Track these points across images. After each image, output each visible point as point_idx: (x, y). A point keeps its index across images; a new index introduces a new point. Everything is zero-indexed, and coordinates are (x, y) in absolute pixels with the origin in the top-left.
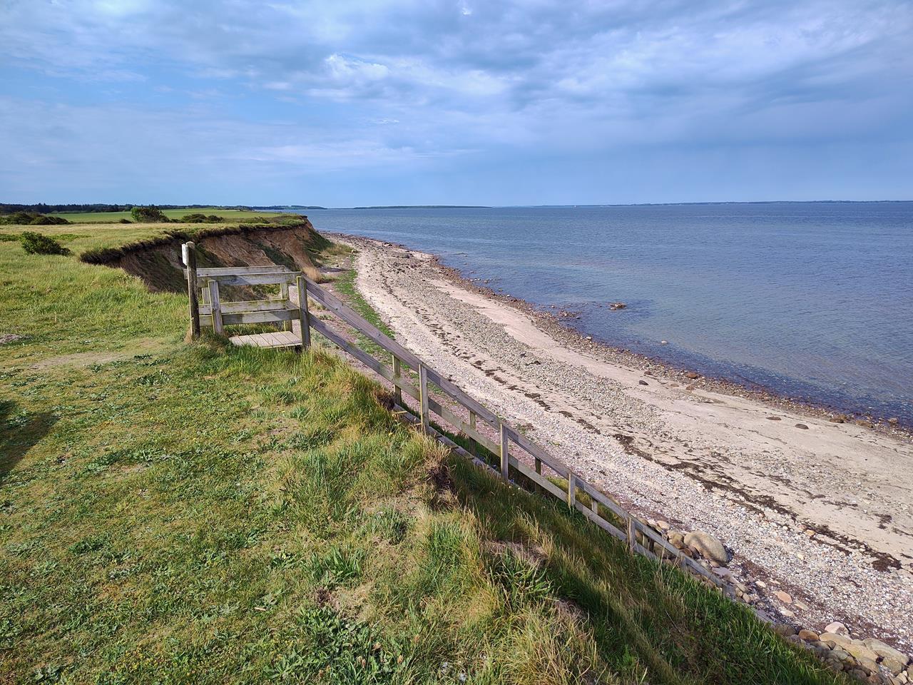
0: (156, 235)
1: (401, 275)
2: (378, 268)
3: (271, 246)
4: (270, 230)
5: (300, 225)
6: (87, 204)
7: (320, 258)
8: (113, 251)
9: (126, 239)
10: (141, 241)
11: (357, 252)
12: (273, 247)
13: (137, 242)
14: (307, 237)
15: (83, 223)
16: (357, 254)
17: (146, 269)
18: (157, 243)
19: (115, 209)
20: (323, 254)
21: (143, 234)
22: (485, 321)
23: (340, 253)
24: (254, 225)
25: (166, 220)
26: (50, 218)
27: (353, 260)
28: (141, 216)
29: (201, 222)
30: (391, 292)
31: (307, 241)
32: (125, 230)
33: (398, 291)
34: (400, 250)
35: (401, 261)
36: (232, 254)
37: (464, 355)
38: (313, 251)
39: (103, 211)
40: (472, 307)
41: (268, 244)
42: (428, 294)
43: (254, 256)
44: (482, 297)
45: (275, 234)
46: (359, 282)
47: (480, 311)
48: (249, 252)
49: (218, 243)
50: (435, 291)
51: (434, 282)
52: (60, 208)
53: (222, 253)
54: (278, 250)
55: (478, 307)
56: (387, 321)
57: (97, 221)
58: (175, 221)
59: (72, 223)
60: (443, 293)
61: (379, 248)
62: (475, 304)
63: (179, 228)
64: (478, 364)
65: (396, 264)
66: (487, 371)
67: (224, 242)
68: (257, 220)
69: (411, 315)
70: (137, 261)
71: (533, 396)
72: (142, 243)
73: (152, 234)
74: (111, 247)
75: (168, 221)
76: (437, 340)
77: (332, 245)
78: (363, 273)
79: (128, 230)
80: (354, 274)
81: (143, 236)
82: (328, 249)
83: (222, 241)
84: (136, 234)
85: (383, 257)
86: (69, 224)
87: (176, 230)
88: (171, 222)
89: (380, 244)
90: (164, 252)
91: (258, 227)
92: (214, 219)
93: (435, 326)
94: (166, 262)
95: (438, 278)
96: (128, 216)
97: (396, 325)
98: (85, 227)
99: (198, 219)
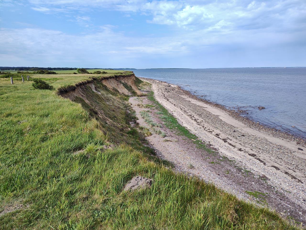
0: (87, 79)
1: (169, 93)
2: (160, 91)
3: (124, 82)
4: (124, 77)
5: (132, 75)
6: (63, 67)
7: (140, 87)
8: (72, 86)
9: (77, 81)
10: (82, 81)
11: (151, 84)
12: (125, 83)
13: (81, 82)
14: (135, 79)
15: (61, 74)
16: (151, 85)
17: (84, 93)
18: (88, 82)
19: (71, 69)
20: (140, 85)
21: (82, 78)
22: (210, 114)
23: (146, 85)
24: (119, 75)
25: (88, 73)
26: (50, 72)
27: (151, 87)
28: (80, 71)
29: (100, 74)
30: (168, 100)
31: (134, 80)
32: (75, 77)
33: (171, 100)
34: (165, 84)
35: (168, 88)
36: (112, 86)
37: (209, 130)
38: (137, 84)
39: (67, 70)
40: (201, 107)
41: (123, 82)
42: (182, 101)
43: (119, 86)
44: (203, 102)
45: (125, 78)
46: (155, 96)
47: (205, 109)
48: (118, 85)
49: (107, 81)
50: (184, 99)
51: (182, 96)
52: (55, 69)
53: (109, 85)
54: (127, 84)
55: (204, 107)
56: (171, 113)
57: (66, 73)
58: (91, 73)
59: (58, 74)
60: (187, 101)
61: (158, 83)
62: (202, 106)
63: (94, 76)
64: (217, 135)
65: (166, 89)
66: (223, 140)
67: (109, 81)
68: (119, 73)
69: (179, 110)
70: (80, 89)
71: (253, 155)
72: (83, 82)
73: (86, 79)
74: (72, 85)
75: (89, 73)
76: (195, 123)
77: (142, 82)
78: (156, 93)
79: (77, 77)
80: (153, 93)
81: (83, 79)
82: (142, 83)
83: (108, 81)
84: (80, 78)
85: (160, 86)
86: (57, 74)
87: (93, 77)
88: (90, 74)
89: (158, 81)
90: (90, 85)
91: (120, 75)
92: (104, 73)
93: (191, 115)
94: (90, 89)
95: (183, 95)
96: (76, 71)
97: (175, 114)
98: (61, 75)
99: (99, 73)
